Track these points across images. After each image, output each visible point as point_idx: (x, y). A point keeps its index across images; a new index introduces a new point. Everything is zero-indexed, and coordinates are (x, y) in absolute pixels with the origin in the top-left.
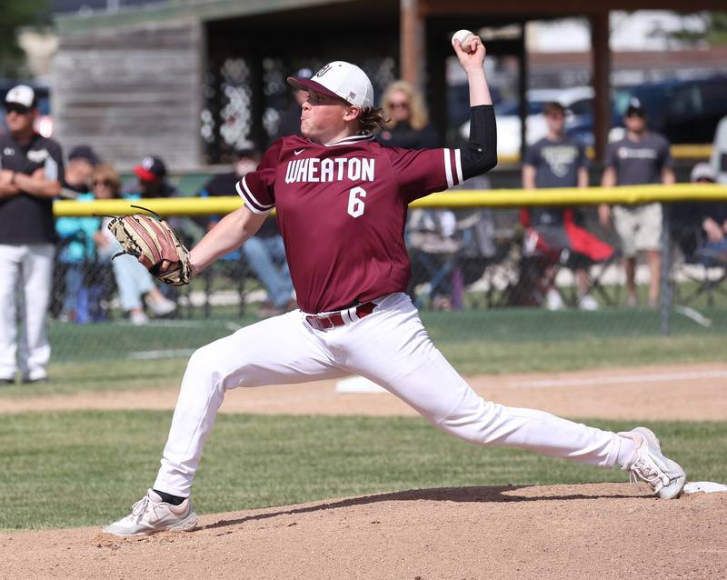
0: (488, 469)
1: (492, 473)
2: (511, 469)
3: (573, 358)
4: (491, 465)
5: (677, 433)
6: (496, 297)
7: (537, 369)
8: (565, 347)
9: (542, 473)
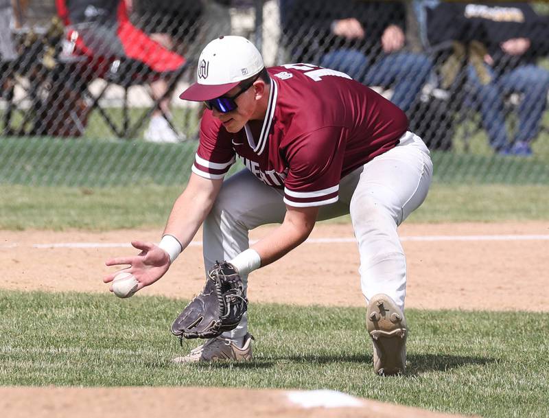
0: (11, 363)
1: (17, 369)
2: (43, 365)
3: (126, 210)
4: (15, 358)
5: (274, 322)
6: (17, 121)
7: (77, 225)
8: (114, 194)
9: (87, 372)
